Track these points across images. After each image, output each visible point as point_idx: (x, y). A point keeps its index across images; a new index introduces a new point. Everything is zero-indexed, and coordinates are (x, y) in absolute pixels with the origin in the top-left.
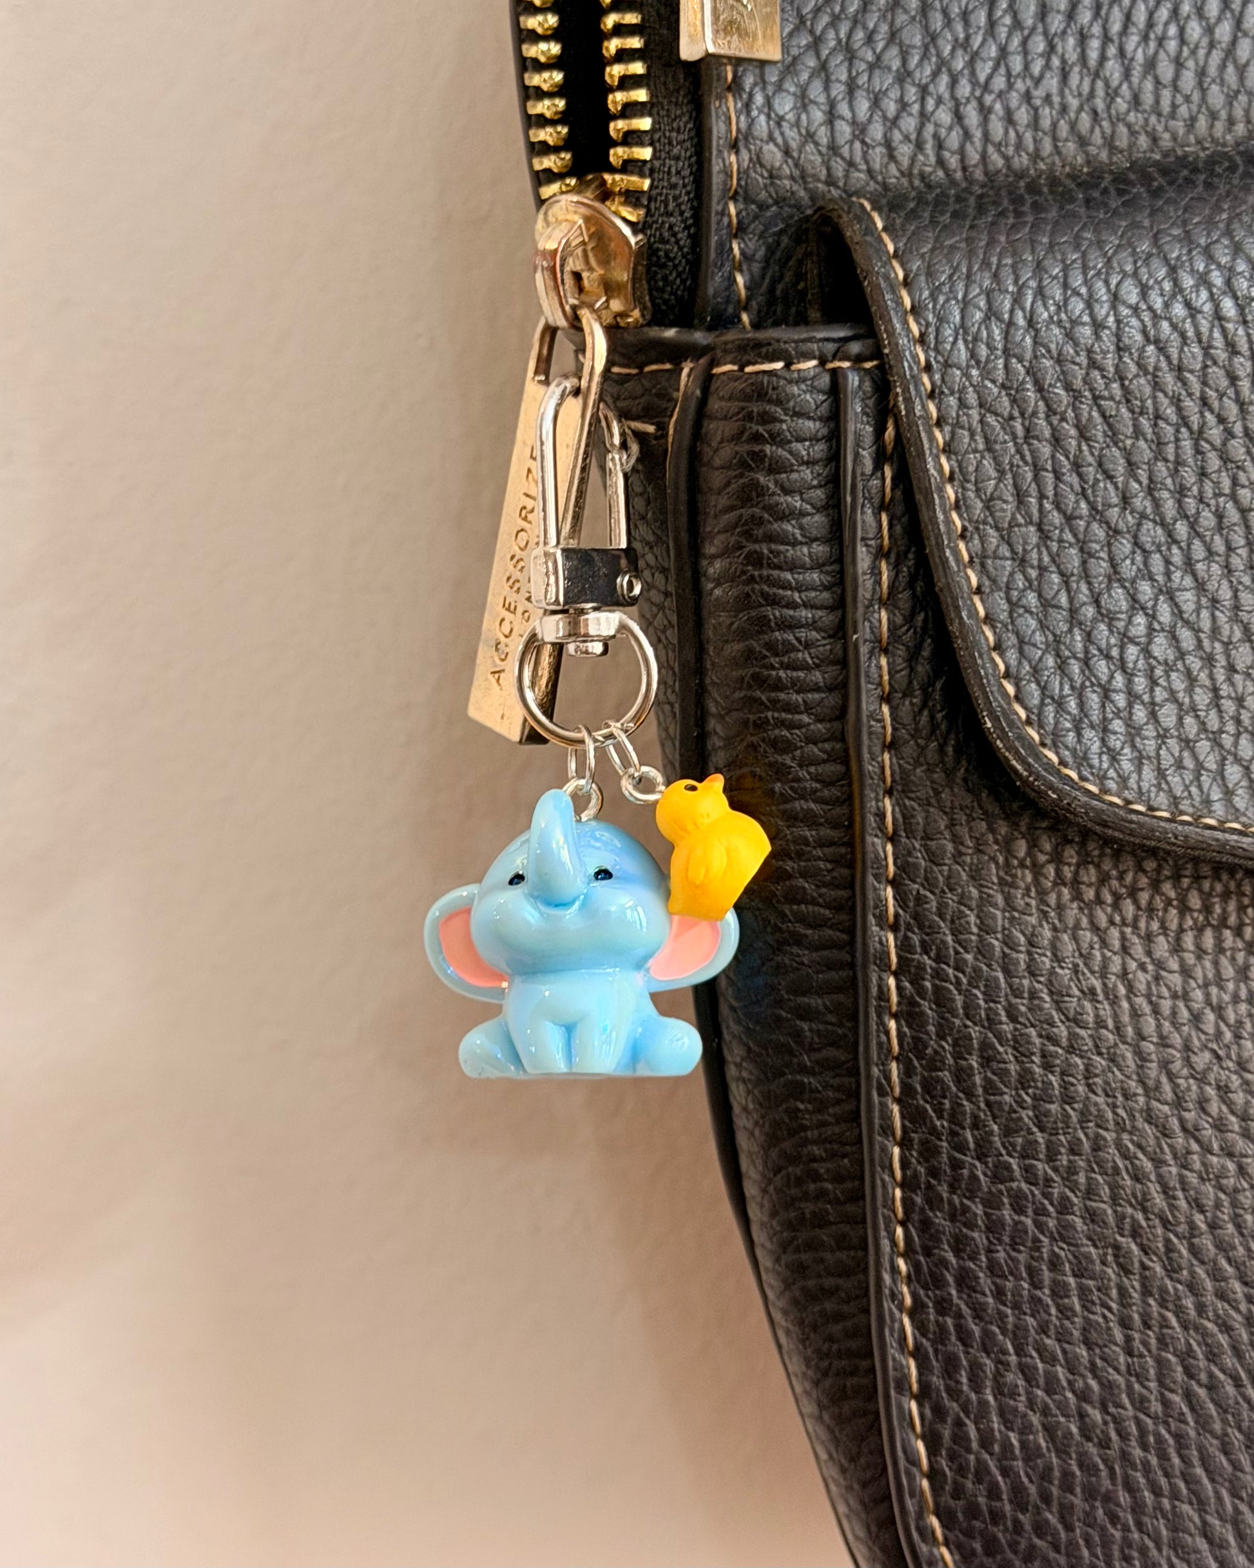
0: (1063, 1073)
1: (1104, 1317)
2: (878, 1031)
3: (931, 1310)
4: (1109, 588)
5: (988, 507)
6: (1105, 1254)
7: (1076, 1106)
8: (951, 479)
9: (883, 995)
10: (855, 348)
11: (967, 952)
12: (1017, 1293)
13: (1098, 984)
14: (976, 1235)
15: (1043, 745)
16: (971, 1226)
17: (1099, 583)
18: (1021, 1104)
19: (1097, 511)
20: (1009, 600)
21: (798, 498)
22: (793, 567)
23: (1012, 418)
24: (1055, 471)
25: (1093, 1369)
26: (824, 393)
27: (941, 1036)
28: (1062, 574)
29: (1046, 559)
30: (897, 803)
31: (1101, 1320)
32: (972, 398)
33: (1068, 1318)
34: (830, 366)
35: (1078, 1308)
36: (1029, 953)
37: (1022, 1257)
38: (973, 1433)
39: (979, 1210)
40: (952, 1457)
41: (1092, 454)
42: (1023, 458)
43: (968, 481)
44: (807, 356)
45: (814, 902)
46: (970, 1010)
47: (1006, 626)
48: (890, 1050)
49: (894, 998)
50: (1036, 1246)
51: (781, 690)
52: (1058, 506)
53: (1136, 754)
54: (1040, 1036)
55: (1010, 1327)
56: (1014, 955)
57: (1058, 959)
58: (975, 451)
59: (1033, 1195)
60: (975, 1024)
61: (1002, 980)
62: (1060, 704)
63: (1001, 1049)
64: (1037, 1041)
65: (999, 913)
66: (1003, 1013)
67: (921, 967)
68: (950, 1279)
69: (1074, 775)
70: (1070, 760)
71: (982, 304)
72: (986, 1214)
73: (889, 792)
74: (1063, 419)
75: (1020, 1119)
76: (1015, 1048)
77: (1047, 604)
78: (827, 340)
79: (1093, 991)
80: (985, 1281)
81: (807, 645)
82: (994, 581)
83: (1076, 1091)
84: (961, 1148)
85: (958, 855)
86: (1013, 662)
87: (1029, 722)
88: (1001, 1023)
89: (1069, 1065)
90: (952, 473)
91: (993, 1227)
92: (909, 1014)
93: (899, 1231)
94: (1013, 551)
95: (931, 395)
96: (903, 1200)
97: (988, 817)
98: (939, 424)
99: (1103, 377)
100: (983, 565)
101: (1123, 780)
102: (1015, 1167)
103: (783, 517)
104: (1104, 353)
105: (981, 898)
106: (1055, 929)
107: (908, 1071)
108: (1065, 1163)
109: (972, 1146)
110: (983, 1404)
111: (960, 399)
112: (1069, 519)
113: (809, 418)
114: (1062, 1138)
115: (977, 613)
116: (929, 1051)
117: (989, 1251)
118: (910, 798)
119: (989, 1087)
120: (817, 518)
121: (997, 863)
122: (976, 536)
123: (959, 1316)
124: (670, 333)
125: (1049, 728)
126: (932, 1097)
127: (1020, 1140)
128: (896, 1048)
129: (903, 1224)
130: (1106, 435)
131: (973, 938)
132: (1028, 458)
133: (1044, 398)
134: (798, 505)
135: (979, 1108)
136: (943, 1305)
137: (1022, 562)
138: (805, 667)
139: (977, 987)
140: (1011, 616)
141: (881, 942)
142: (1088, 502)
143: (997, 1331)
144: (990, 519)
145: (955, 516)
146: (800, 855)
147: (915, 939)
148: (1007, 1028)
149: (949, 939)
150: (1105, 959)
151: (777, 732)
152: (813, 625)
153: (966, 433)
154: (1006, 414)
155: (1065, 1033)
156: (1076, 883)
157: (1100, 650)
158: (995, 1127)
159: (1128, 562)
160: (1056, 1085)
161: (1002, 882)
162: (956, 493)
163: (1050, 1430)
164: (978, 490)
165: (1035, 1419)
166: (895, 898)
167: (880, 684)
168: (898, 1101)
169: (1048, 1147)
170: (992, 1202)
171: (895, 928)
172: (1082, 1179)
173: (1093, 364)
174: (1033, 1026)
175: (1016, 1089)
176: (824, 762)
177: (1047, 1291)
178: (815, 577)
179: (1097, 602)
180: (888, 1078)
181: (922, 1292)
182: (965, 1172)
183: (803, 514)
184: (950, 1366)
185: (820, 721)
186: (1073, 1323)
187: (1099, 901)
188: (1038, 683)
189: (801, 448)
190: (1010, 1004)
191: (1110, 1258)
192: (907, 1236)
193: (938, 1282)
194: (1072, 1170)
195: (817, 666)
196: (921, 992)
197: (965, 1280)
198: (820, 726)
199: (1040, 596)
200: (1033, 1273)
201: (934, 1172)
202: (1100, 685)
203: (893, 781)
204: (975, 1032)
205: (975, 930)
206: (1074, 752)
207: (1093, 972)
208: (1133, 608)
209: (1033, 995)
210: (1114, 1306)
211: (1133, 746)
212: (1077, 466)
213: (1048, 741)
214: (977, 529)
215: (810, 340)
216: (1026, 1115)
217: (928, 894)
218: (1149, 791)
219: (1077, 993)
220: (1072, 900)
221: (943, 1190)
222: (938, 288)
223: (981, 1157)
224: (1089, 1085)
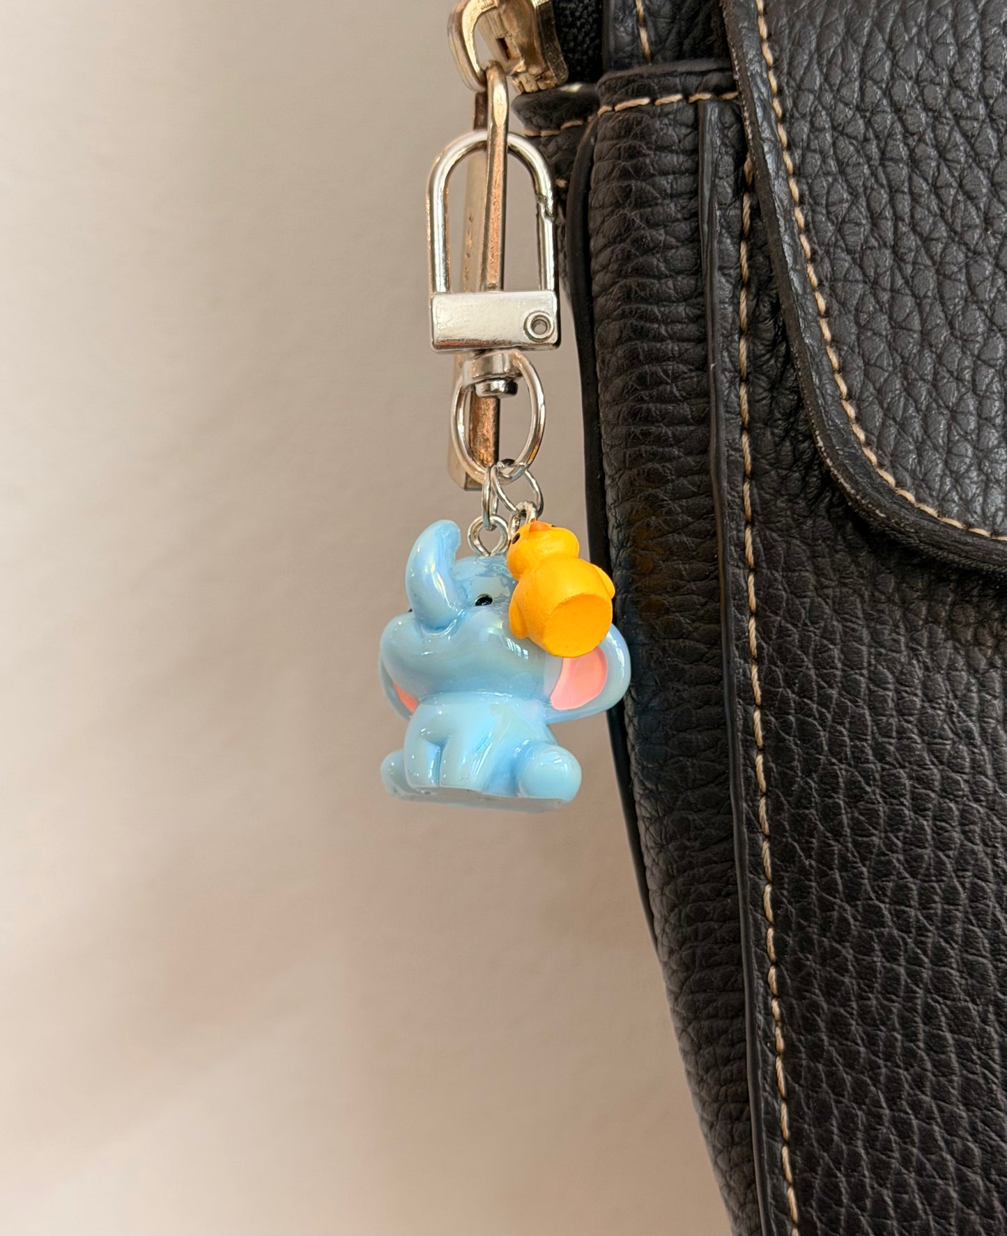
0: (935, 818)
1: (985, 1077)
2: (745, 765)
3: (804, 1056)
4: (964, 310)
5: (839, 230)
6: (986, 1012)
7: (951, 853)
8: (801, 202)
9: (749, 729)
10: (715, 79)
11: (831, 687)
12: (890, 1043)
13: (975, 728)
14: (847, 980)
15: (881, 465)
16: (842, 970)
17: (956, 305)
18: (891, 847)
19: (956, 233)
20: (857, 323)
21: (662, 231)
22: (660, 300)
23: (866, 140)
24: (911, 193)
25: (974, 1132)
26: (688, 126)
27: (808, 773)
28: (914, 295)
29: (900, 282)
30: (759, 535)
31: (982, 1081)
32: (823, 120)
33: (944, 1075)
34: (693, 99)
35: (956, 1065)
36: (897, 691)
37: (896, 1007)
38: (843, 1186)
39: (848, 953)
40: (823, 1207)
41: (953, 176)
42: (877, 181)
43: (817, 204)
44: (671, 90)
45: (687, 636)
46: (836, 746)
47: (852, 349)
48: (757, 784)
49: (759, 733)
50: (910, 996)
51: (653, 424)
52: (914, 227)
53: (983, 477)
54: (910, 778)
55: (882, 1079)
56: (881, 692)
57: (930, 699)
58: (828, 174)
59: (906, 944)
60: (840, 761)
61: (868, 718)
62: (903, 426)
63: (868, 789)
64: (908, 783)
65: (864, 648)
66: (870, 752)
67: (785, 701)
68: (822, 1025)
69: (910, 497)
70: (909, 482)
71: (841, 28)
72: (857, 959)
73: (750, 523)
74: (921, 140)
75: (890, 862)
76: (883, 789)
77: (898, 327)
78: (689, 73)
79: (969, 734)
80: (855, 1027)
81: (676, 377)
82: (843, 304)
83: (951, 838)
84: (830, 888)
85: (820, 587)
86: (857, 385)
87: (868, 443)
88: (867, 761)
89: (942, 810)
90: (802, 196)
91: (866, 974)
92: (775, 749)
93: (773, 971)
94: (865, 274)
95: (782, 120)
96: (775, 939)
97: (852, 549)
98: (790, 146)
99: (965, 96)
100: (832, 288)
101: (967, 504)
102: (886, 913)
103: (649, 250)
104: (969, 72)
105: (845, 632)
106: (927, 669)
107: (775, 809)
108: (939, 912)
109: (840, 887)
110: (855, 1156)
111: (812, 123)
112: (926, 240)
113: (672, 152)
114: (935, 885)
115: (822, 335)
116: (795, 787)
117: (861, 998)
118: (771, 529)
119: (857, 827)
120: (682, 251)
121: (862, 596)
122: (826, 260)
123: (830, 1063)
124: (575, 88)
125: (889, 450)
126: (801, 834)
127: (891, 884)
128: (763, 783)
129: (776, 964)
130: (967, 156)
131: (838, 673)
132: (884, 182)
133: (901, 119)
134: (662, 238)
135: (847, 848)
136: (816, 1051)
137: (875, 284)
138: (673, 400)
139: (842, 724)
140: (858, 339)
141: (745, 675)
142: (947, 223)
143: (869, 1081)
144: (841, 243)
145: (804, 240)
146: (676, 589)
147: (779, 673)
148: (874, 766)
149: (812, 672)
150: (983, 701)
151: (650, 465)
152: (680, 358)
153: (817, 156)
154: (861, 137)
155: (937, 775)
156: (951, 621)
157: (951, 373)
158: (864, 870)
159: (988, 284)
160: (928, 830)
161: (868, 616)
162: (806, 217)
163: (927, 1191)
164: (829, 213)
165: (911, 1179)
166: (757, 629)
167: (740, 414)
168: (767, 837)
169: (920, 894)
170: (864, 948)
171: (759, 661)
172: (958, 929)
173: (955, 84)
174: (903, 767)
175: (886, 832)
176: (694, 494)
177: (921, 1045)
178: (681, 309)
179: (951, 325)
180: (757, 815)
181: (794, 1036)
182: (835, 914)
183: (668, 247)
184: (822, 1116)
185: (689, 454)
186: (951, 1081)
187: (978, 642)
188: (881, 404)
189: (665, 183)
190: (877, 743)
191: (992, 1017)
192: (780, 977)
193: (811, 1027)
194: (948, 920)
195: (685, 399)
196: (786, 727)
197: (837, 1026)
198: (689, 459)
199: (891, 318)
200: (906, 1023)
201: (805, 913)
202: (947, 407)
203: (754, 511)
204: (842, 771)
205: (839, 665)
206: (913, 473)
207: (969, 715)
208: (990, 330)
209: (901, 732)
210: (997, 1067)
211: (980, 470)
212: (935, 189)
213: (887, 462)
214: (828, 252)
215: (672, 74)
216: (897, 859)
217: (790, 626)
218: (995, 516)
219: (951, 736)
220: (946, 640)
221: (814, 930)
222: (798, 15)
223: (851, 898)
224: (964, 832)
